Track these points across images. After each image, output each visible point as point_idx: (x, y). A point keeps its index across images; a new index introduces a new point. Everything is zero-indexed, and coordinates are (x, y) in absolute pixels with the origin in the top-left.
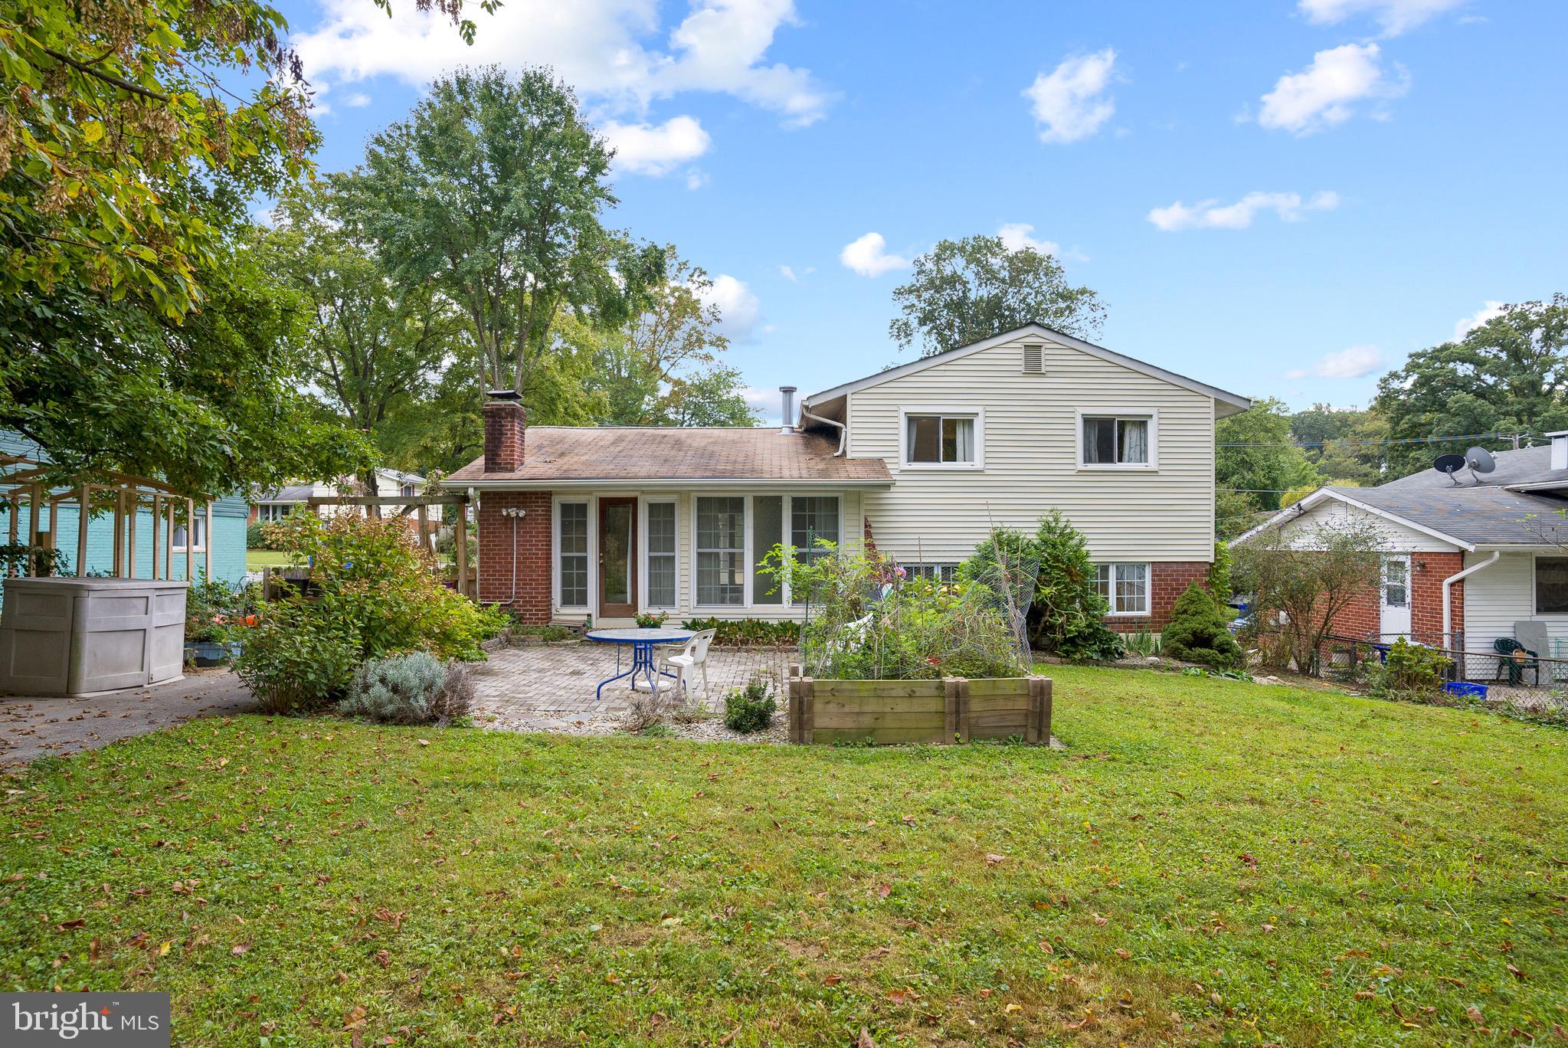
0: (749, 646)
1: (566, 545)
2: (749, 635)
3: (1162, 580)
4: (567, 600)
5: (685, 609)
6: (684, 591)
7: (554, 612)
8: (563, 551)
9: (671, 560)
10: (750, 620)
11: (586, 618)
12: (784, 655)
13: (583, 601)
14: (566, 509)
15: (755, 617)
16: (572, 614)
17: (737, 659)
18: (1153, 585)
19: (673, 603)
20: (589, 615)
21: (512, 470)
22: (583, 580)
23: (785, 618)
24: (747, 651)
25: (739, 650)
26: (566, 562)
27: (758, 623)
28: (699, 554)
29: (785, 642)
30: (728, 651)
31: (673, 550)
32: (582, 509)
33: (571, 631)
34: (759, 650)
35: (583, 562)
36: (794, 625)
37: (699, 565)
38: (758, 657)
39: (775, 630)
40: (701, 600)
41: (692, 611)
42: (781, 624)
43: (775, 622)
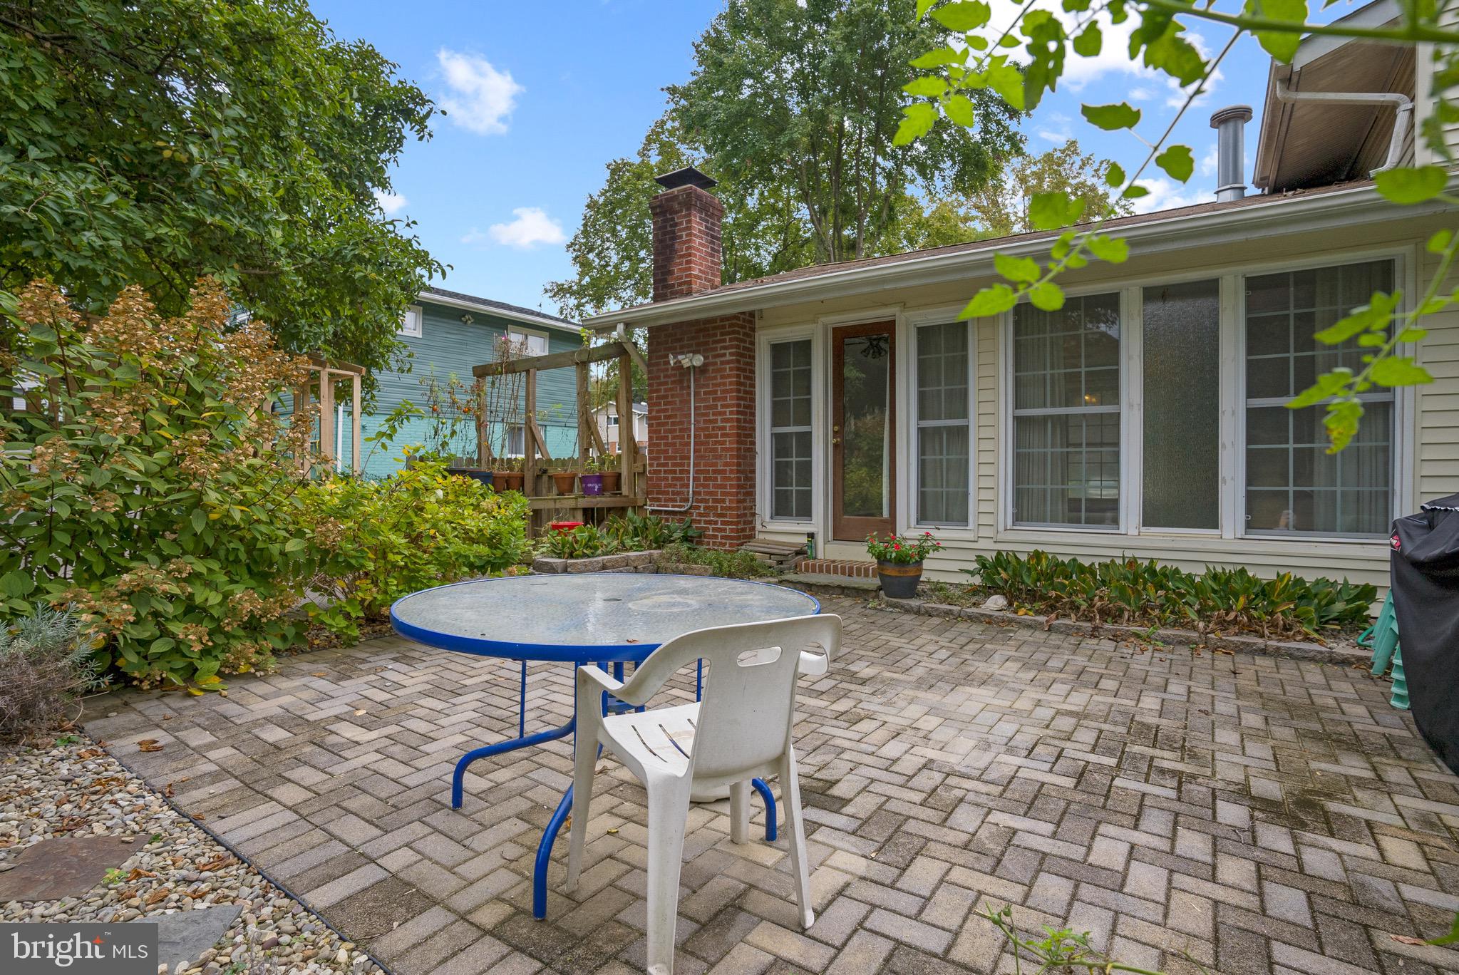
0: (1124, 627)
1: (779, 415)
2: (1123, 596)
4: (782, 508)
5: (984, 532)
6: (984, 495)
7: (758, 527)
8: (775, 423)
9: (961, 434)
10: (1133, 562)
11: (804, 540)
12: (1223, 663)
13: (805, 511)
14: (779, 351)
15: (1143, 557)
16: (787, 531)
17: (1080, 660)
19: (964, 520)
20: (811, 536)
21: (689, 293)
22: (805, 472)
23: (1228, 563)
24: (1115, 638)
25: (1094, 633)
26: (781, 445)
27: (1151, 570)
28: (1019, 421)
29: (1223, 625)
30: (1067, 631)
31: (965, 415)
32: (804, 348)
33: (773, 562)
34: (1148, 639)
35: (805, 442)
36: (1253, 582)
37: (1018, 443)
38: (1141, 661)
39: (1199, 590)
40: (1022, 514)
41: (1001, 537)
42: (1215, 577)
43: (1200, 571)
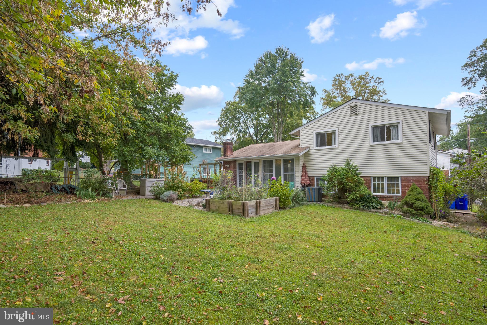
3: (406, 183)
14: (239, 165)
18: (402, 184)
21: (228, 156)
32: (242, 164)
37: (264, 177)
